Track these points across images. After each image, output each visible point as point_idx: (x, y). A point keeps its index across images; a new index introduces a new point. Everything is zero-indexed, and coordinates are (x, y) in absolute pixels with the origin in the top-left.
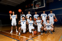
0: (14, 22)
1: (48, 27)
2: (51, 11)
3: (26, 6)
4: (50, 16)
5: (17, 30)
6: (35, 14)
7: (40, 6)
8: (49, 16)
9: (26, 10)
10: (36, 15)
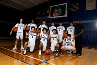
0: (20, 34)
1: (68, 45)
2: (71, 24)
3: (39, 13)
4: (69, 30)
5: (22, 46)
7: (59, 15)
9: (38, 18)
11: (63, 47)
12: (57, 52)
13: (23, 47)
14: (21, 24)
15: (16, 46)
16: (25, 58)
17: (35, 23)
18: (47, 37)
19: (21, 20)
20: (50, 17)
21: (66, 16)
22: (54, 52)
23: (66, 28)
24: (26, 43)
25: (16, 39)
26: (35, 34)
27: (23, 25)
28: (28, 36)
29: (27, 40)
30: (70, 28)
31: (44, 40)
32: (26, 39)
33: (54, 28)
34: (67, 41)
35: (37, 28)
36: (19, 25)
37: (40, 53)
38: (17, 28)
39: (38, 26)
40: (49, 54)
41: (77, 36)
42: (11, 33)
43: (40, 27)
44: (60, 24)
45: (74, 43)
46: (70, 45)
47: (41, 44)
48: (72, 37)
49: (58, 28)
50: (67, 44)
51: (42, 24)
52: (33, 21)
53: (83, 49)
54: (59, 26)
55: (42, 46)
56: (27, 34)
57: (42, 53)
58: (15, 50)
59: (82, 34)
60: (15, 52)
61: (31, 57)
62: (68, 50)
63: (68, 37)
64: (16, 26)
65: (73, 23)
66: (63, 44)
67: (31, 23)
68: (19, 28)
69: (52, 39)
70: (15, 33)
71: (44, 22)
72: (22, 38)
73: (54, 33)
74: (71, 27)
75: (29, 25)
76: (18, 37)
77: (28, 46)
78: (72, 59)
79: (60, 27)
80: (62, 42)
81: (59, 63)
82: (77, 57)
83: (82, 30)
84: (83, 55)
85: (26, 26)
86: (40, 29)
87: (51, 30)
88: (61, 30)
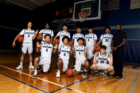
0: (27, 46)
1: (102, 62)
2: (107, 30)
3: (57, 13)
4: (104, 40)
5: (31, 63)
6: (76, 32)
7: (89, 17)
9: (56, 21)
10: (78, 35)
11: (94, 66)
12: (85, 73)
13: (33, 64)
14: (29, 30)
15: (21, 63)
16: (35, 82)
17: (50, 28)
18: (69, 50)
19: (30, 24)
20: (74, 19)
21: (99, 17)
22: (80, 73)
23: (99, 37)
24: (37, 59)
25: (21, 52)
26: (51, 45)
27: (33, 31)
28: (40, 48)
29: (39, 54)
30: (105, 36)
32: (37, 53)
33: (80, 37)
34: (100, 56)
35: (54, 37)
36: (26, 31)
37: (58, 74)
38: (23, 36)
39: (55, 34)
40: (72, 76)
41: (115, 48)
42: (14, 43)
43: (58, 35)
44: (90, 30)
45: (110, 60)
46: (105, 62)
47: (60, 61)
48: (109, 50)
49: (87, 36)
51: (62, 30)
52: (47, 26)
53: (124, 69)
54: (88, 33)
55: (62, 64)
56: (38, 45)
57: (61, 74)
58: (20, 69)
59: (123, 46)
60: (21, 72)
61: (45, 80)
62: (101, 71)
63: (102, 50)
64: (22, 33)
65: (109, 29)
66: (94, 61)
67: (44, 28)
68: (26, 36)
69: (77, 53)
70: (20, 44)
71: (65, 27)
72: (30, 52)
73: (80, 45)
74: (107, 35)
75: (42, 31)
76: (24, 50)
77: (40, 63)
78: (108, 84)
79: (90, 35)
80: (93, 58)
81: (88, 89)
82: (115, 81)
83: (124, 40)
84: (125, 77)
85: (36, 33)
86: (58, 38)
87: (76, 40)
88: (91, 39)
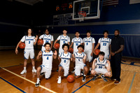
1: (100, 68)
3: (57, 8)
7: (88, 16)
8: (99, 42)
9: (56, 16)
11: (93, 71)
14: (30, 37)
19: (30, 31)
26: (51, 53)
30: (103, 40)
31: (65, 61)
36: (27, 38)
46: (103, 68)
50: (98, 66)
64: (22, 40)
66: (93, 67)
69: (77, 60)
79: (88, 39)
87: (75, 44)
